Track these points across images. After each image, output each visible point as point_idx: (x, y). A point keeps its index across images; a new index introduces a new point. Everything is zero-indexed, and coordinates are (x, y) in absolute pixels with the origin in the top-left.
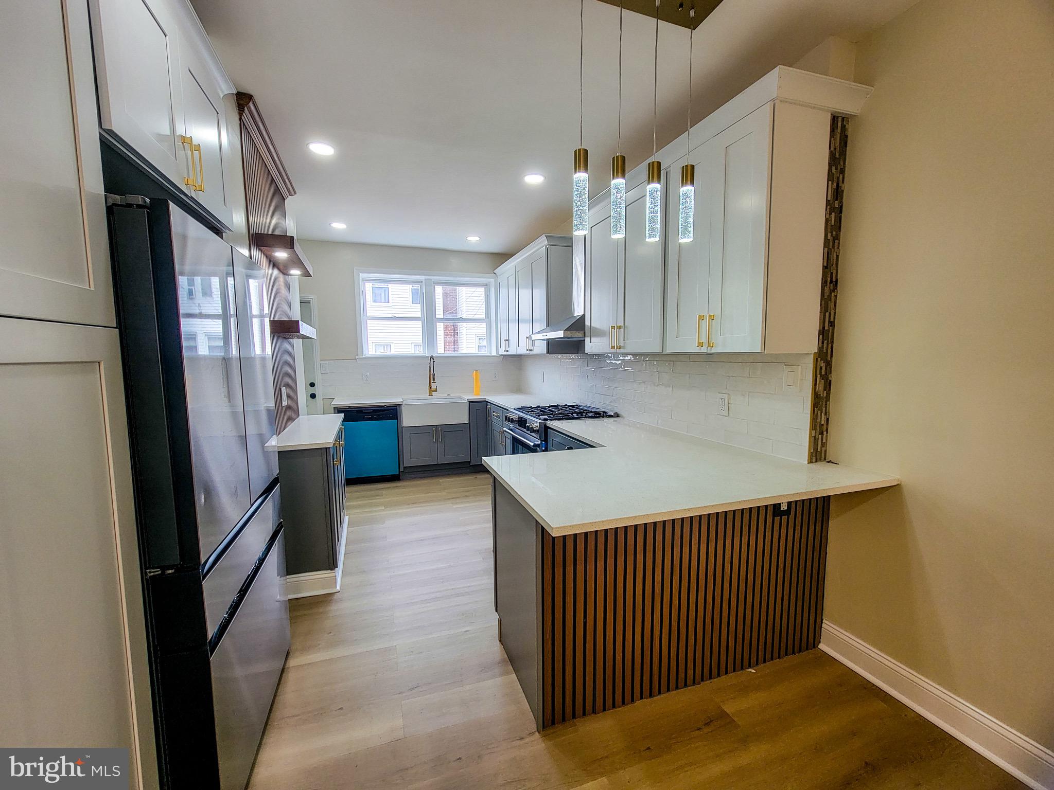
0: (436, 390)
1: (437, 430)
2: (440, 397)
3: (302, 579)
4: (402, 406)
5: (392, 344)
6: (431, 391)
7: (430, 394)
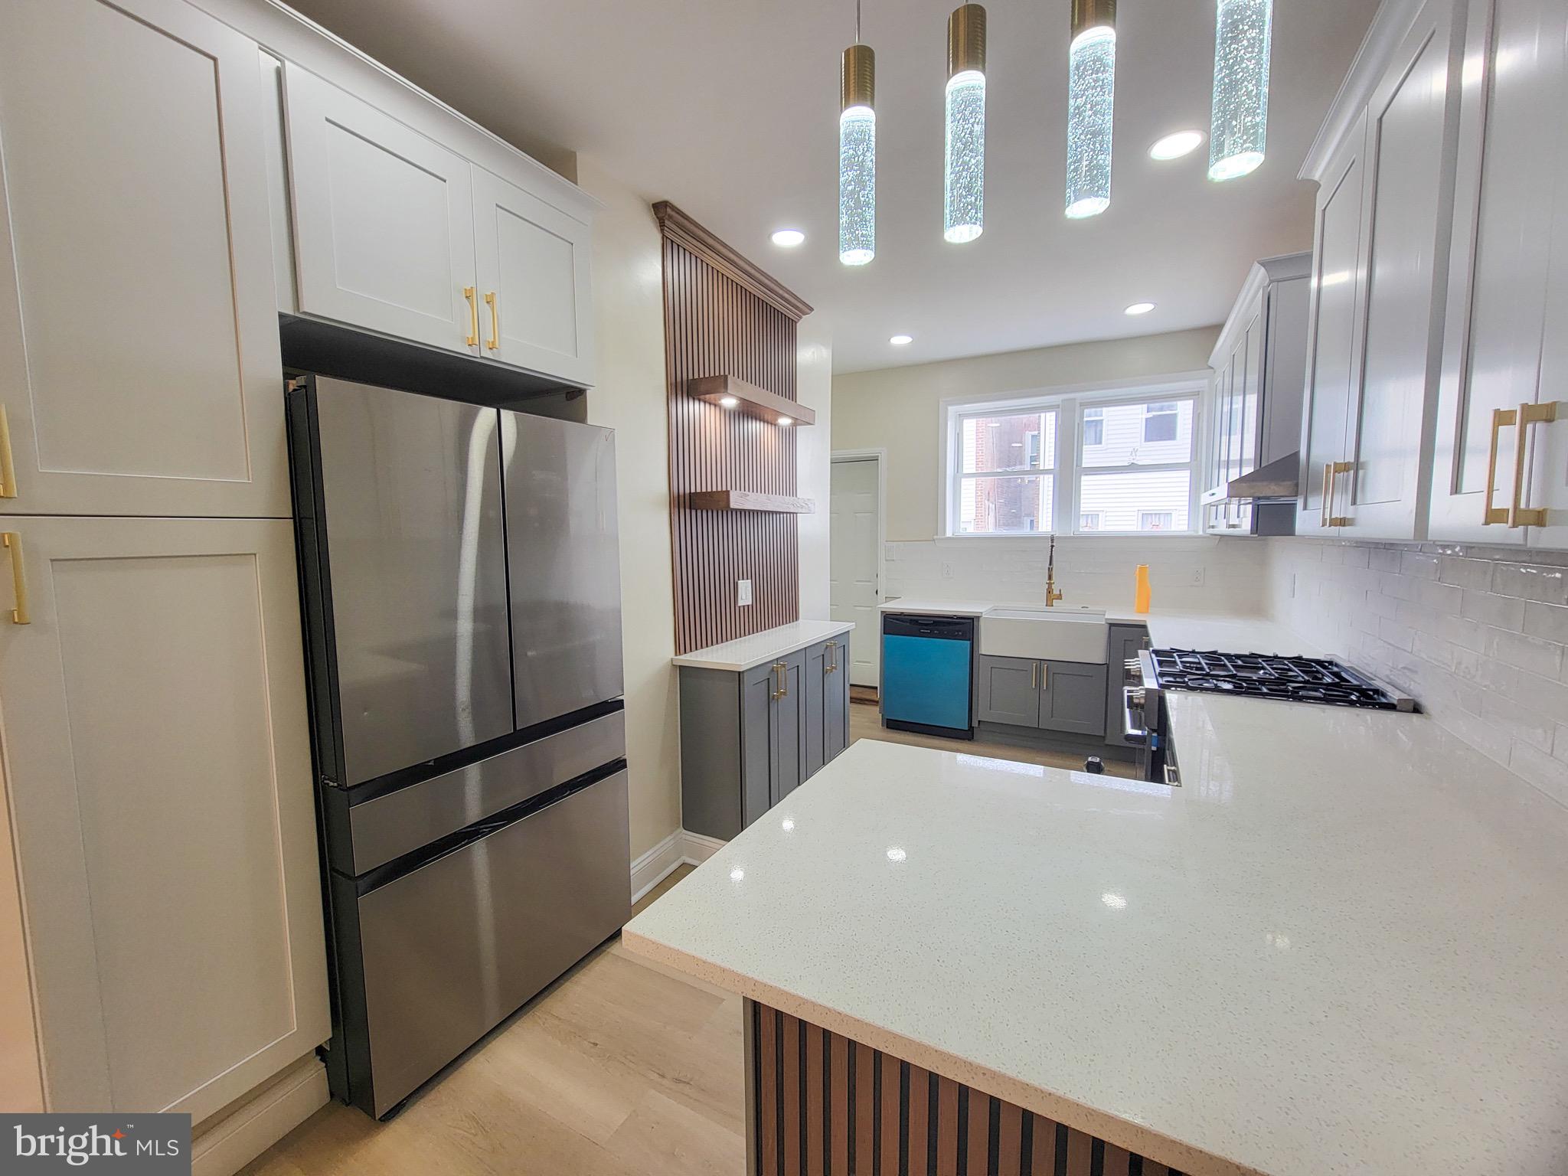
0: (1060, 597)
1: (1039, 671)
2: (1064, 612)
3: (706, 843)
4: (981, 619)
5: (1101, 514)
6: (1051, 597)
7: (1049, 604)
